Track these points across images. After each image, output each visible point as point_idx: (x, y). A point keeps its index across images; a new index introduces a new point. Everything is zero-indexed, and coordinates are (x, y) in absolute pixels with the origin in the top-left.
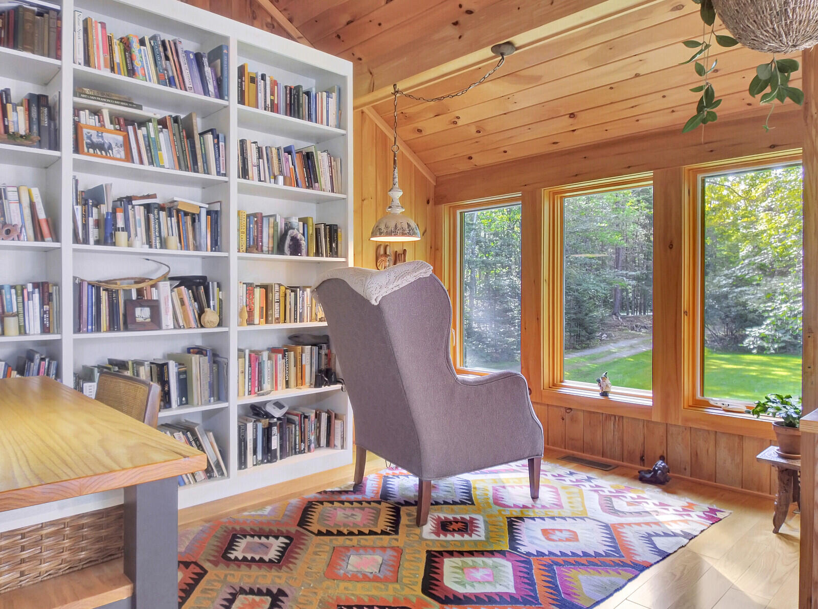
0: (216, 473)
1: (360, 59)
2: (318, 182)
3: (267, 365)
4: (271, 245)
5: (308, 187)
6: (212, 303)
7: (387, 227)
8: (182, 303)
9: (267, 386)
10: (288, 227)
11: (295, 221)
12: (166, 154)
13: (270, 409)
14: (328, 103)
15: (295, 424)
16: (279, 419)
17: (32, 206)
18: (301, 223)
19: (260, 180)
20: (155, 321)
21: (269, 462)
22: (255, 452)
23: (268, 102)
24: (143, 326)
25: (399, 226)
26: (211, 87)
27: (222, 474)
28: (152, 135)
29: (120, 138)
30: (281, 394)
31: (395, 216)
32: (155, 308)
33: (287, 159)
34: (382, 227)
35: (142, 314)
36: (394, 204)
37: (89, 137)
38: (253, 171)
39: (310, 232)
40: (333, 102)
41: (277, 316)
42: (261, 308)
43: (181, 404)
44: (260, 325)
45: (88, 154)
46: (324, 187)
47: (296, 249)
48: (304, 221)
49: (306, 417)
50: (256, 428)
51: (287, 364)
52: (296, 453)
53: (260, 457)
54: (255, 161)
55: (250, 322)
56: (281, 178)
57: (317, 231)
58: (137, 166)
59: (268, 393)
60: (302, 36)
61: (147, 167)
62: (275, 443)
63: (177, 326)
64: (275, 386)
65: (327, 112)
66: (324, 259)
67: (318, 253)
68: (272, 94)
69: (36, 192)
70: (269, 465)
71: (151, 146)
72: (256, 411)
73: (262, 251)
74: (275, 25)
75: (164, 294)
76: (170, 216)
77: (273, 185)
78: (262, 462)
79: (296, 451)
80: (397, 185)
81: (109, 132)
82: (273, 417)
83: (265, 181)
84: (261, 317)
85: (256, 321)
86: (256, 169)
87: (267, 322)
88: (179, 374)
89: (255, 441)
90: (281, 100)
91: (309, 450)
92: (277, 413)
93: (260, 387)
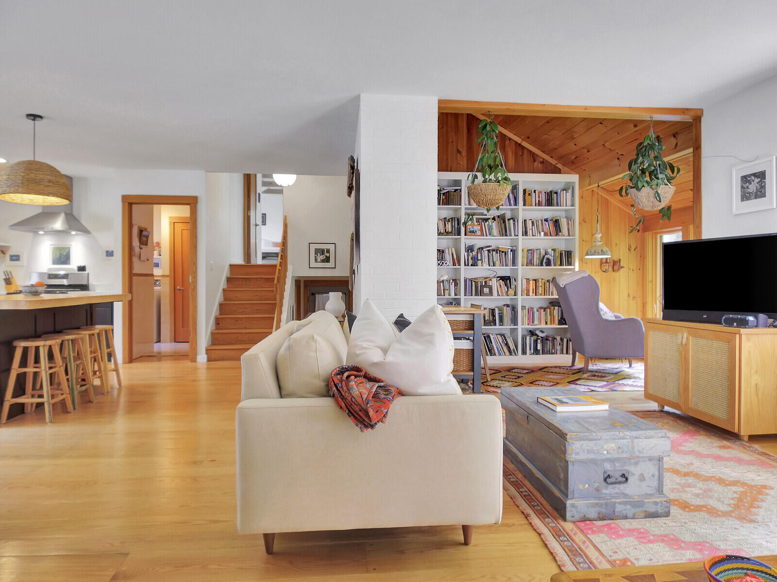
0: (513, 354)
1: (585, 170)
2: (561, 232)
3: (536, 314)
4: (538, 262)
5: (556, 235)
6: (512, 287)
7: (591, 252)
8: (500, 286)
9: (536, 322)
10: (546, 253)
11: (550, 251)
12: (495, 231)
13: (538, 332)
14: (566, 195)
15: (549, 340)
16: (541, 337)
17: (452, 254)
18: (553, 251)
19: (533, 236)
20: (491, 293)
21: (536, 354)
22: (530, 349)
23: (537, 201)
24: (486, 295)
25: (597, 251)
26: (512, 202)
27: (516, 355)
28: (490, 224)
29: (479, 227)
30: (543, 326)
31: (596, 246)
32: (491, 288)
33: (546, 224)
34: (589, 252)
35: (486, 290)
36: (597, 240)
37: (469, 229)
38: (530, 232)
39: (557, 255)
40: (569, 194)
41: (541, 293)
42: (533, 289)
43: (500, 325)
44: (532, 296)
45: (469, 235)
46: (564, 234)
47: (548, 263)
48: (554, 250)
49: (555, 338)
50: (530, 339)
51: (546, 314)
52: (550, 354)
53: (532, 352)
54: (531, 227)
55: (528, 294)
56: (542, 233)
57: (561, 254)
58: (485, 237)
59: (537, 325)
60: (557, 162)
61: (489, 237)
62: (539, 347)
63: (498, 295)
64: (540, 323)
65: (566, 200)
66: (565, 267)
67: (561, 264)
68: (539, 197)
69: (453, 249)
70: (536, 355)
71: (490, 228)
72: (532, 333)
73: (534, 265)
74: (545, 161)
75: (494, 283)
76: (497, 253)
77: (539, 237)
78: (533, 354)
79: (549, 353)
80: (599, 231)
81: (476, 226)
82: (539, 336)
83: (535, 236)
84: (533, 293)
85: (531, 294)
86: (531, 231)
87: (536, 295)
88: (499, 313)
89: (530, 345)
90: (543, 199)
91: (556, 353)
92: (541, 335)
93: (533, 322)
